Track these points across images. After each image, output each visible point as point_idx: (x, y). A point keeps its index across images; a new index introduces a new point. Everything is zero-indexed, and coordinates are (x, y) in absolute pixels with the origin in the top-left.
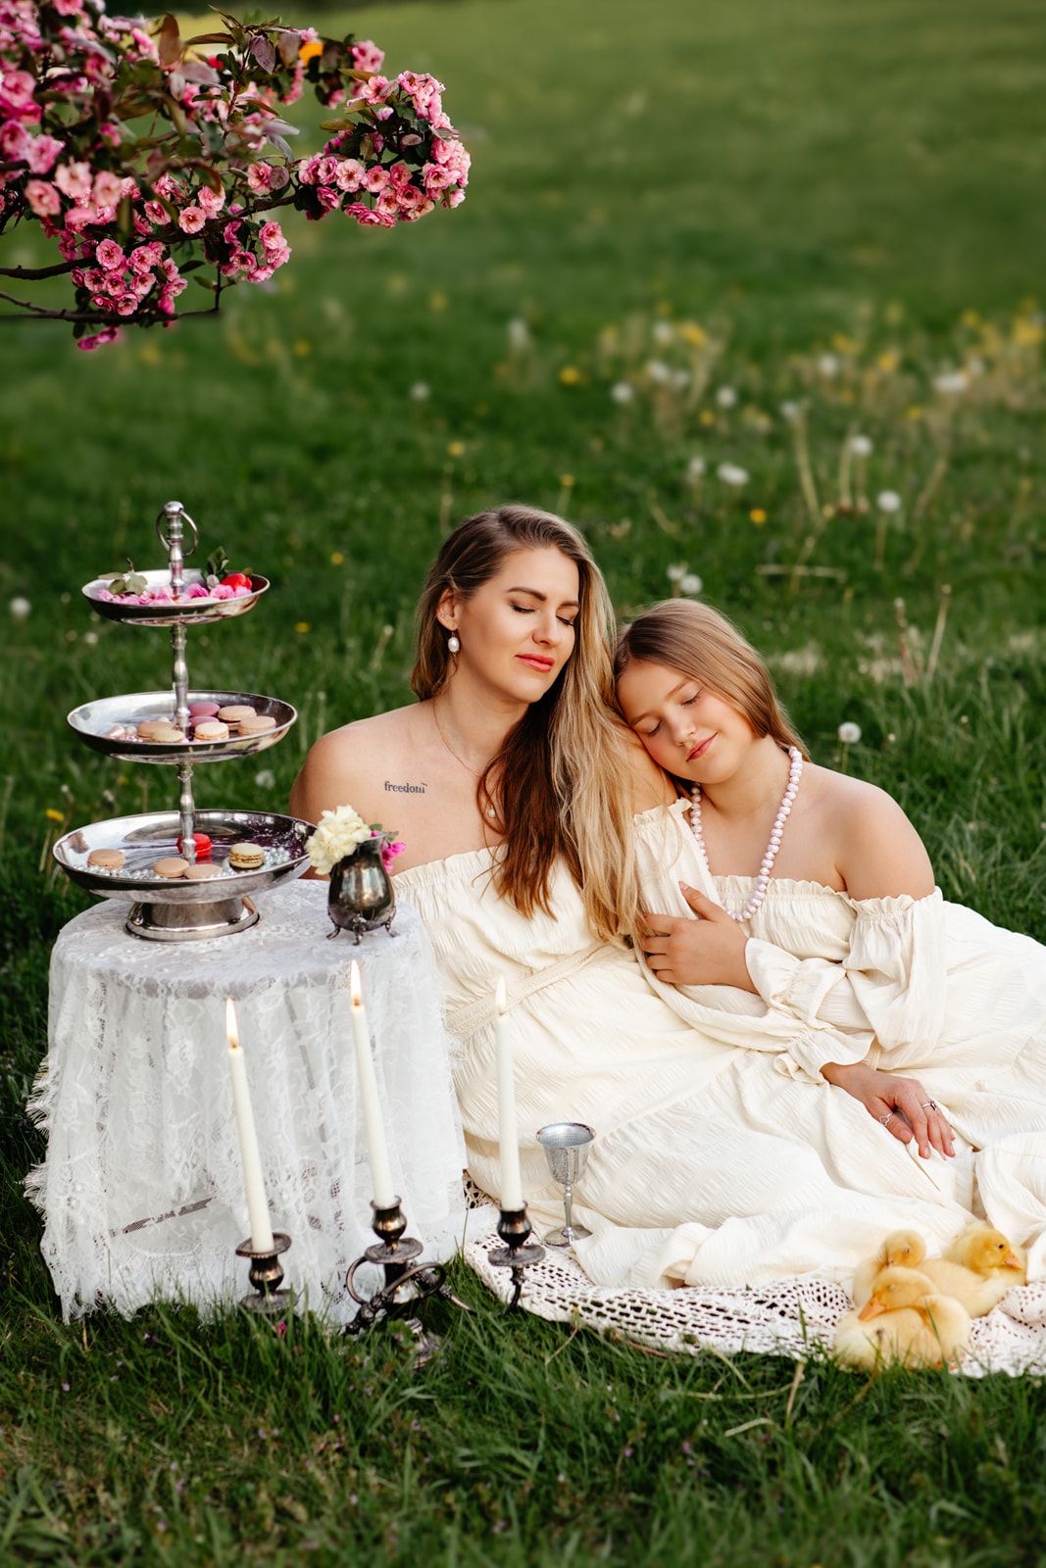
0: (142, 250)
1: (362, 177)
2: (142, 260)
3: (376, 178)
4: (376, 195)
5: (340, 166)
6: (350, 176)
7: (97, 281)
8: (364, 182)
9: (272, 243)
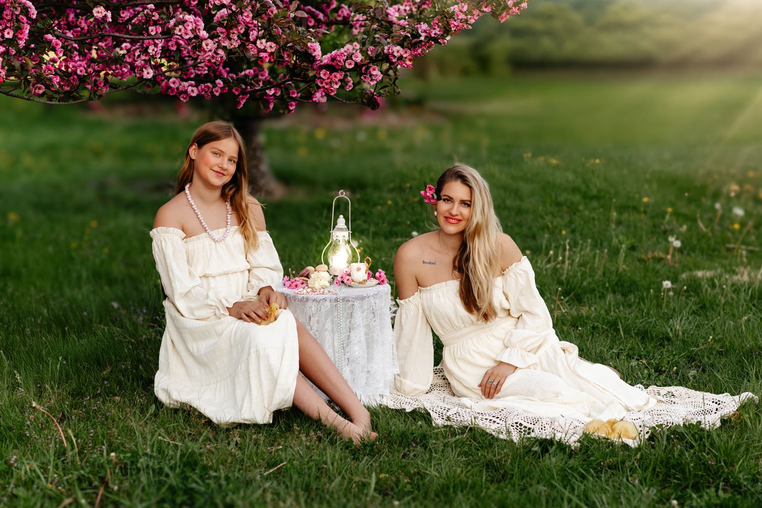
0: (336, 73)
1: (402, 51)
2: (335, 77)
3: (406, 52)
4: (406, 58)
5: (395, 48)
6: (398, 52)
7: (322, 83)
8: (402, 53)
9: (374, 73)
